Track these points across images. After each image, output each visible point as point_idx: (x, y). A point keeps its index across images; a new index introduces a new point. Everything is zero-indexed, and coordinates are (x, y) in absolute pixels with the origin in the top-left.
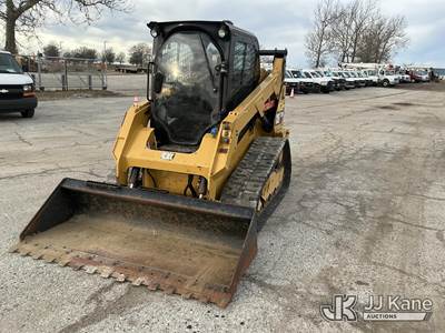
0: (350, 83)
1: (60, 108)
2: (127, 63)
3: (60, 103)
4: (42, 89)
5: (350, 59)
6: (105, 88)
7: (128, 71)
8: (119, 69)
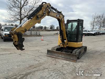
0: (101, 33)
4: (26, 35)
5: (102, 27)
6: (40, 35)
7: (48, 31)
8: (46, 30)
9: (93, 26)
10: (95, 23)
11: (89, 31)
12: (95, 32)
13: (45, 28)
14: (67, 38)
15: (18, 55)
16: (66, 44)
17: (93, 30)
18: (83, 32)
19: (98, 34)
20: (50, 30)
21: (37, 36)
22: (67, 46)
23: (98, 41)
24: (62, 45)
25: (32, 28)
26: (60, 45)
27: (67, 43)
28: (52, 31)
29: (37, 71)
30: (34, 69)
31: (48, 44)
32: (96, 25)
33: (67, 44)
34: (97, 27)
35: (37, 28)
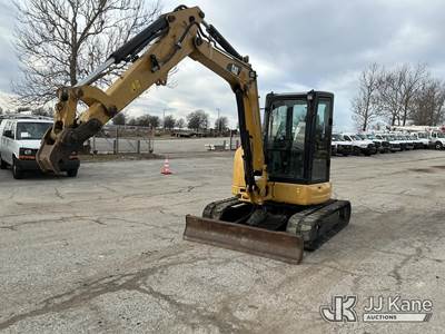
0: (396, 146)
1: (102, 169)
2: (185, 129)
3: (106, 165)
4: (95, 152)
5: (402, 122)
6: (151, 152)
7: (182, 136)
8: (173, 134)
9: (366, 117)
10: (371, 105)
11: (346, 138)
12: (370, 142)
13: (169, 123)
14: (265, 166)
15: (91, 224)
16: (263, 190)
17: (364, 133)
18: (333, 143)
19: (381, 147)
20: (192, 135)
21: (140, 159)
22: (265, 199)
23: (379, 175)
24: (245, 194)
25: (111, 122)
26: (239, 196)
27: (267, 187)
28: (199, 136)
29: (172, 264)
30: (163, 260)
31: (191, 188)
32: (378, 113)
33: (267, 193)
34: (379, 120)
35: (133, 123)
